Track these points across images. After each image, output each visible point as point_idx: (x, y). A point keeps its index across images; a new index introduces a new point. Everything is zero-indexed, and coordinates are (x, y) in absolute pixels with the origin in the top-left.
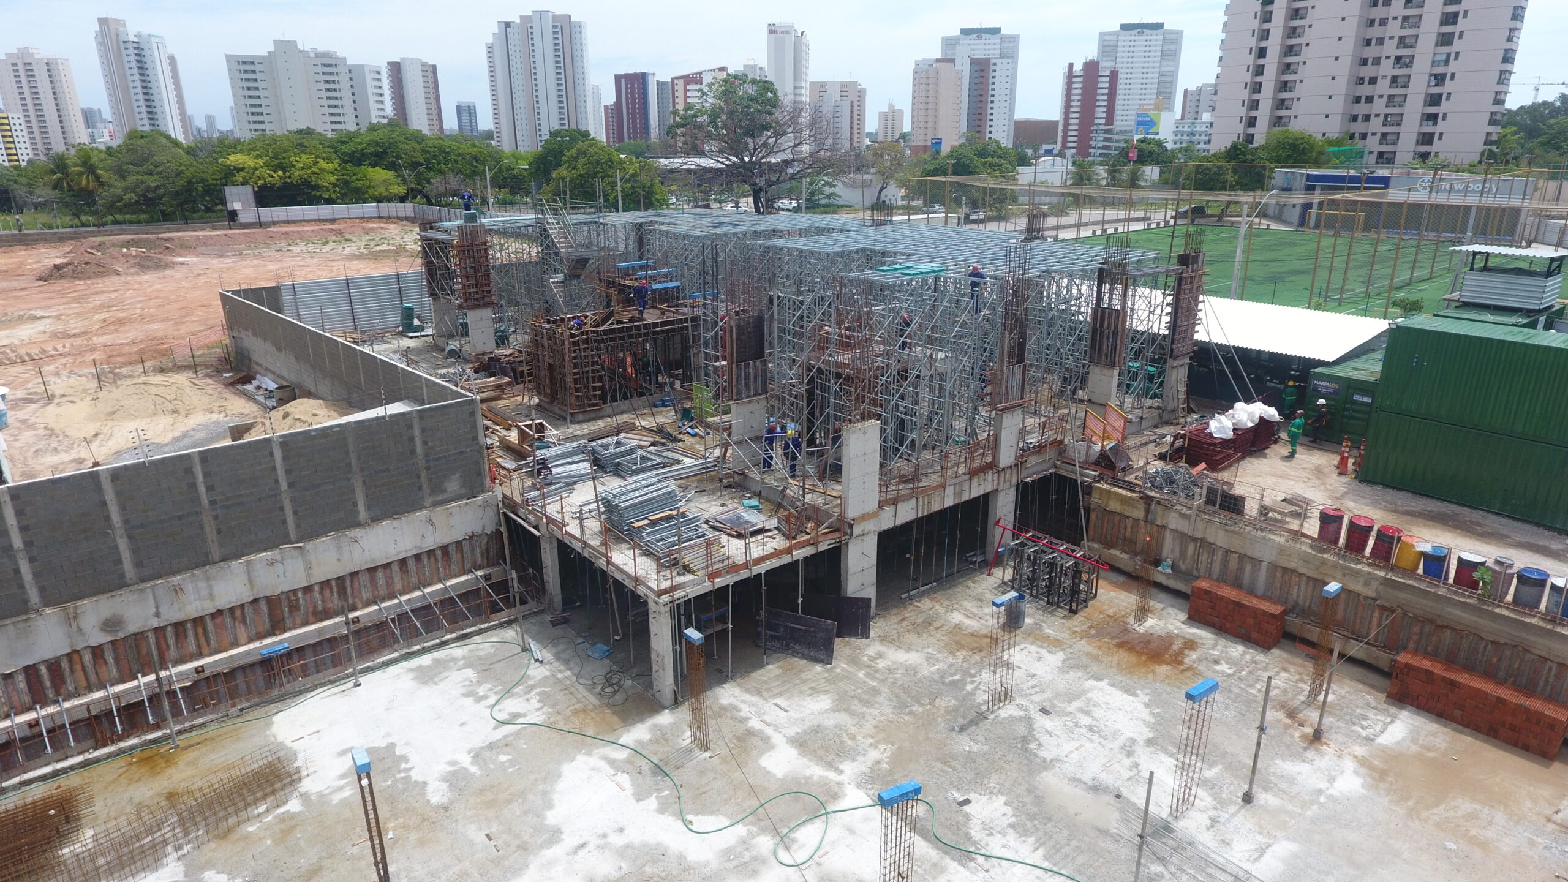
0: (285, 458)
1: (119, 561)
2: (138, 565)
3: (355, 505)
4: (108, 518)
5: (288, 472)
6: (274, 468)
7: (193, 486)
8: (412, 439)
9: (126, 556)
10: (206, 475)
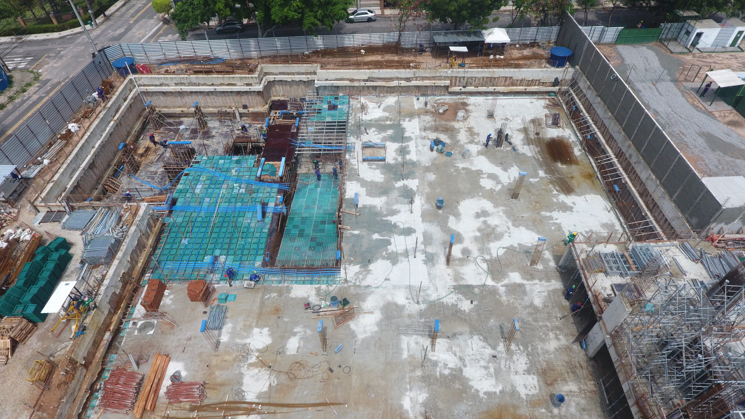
0: (677, 161)
1: (643, 146)
2: (644, 151)
3: (676, 192)
4: (649, 135)
5: (675, 166)
6: (673, 161)
7: (662, 146)
8: (699, 195)
9: (644, 147)
10: (665, 147)
